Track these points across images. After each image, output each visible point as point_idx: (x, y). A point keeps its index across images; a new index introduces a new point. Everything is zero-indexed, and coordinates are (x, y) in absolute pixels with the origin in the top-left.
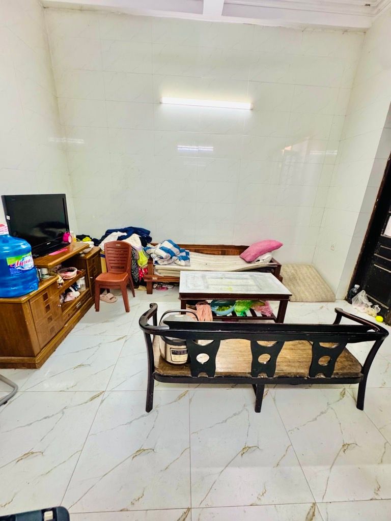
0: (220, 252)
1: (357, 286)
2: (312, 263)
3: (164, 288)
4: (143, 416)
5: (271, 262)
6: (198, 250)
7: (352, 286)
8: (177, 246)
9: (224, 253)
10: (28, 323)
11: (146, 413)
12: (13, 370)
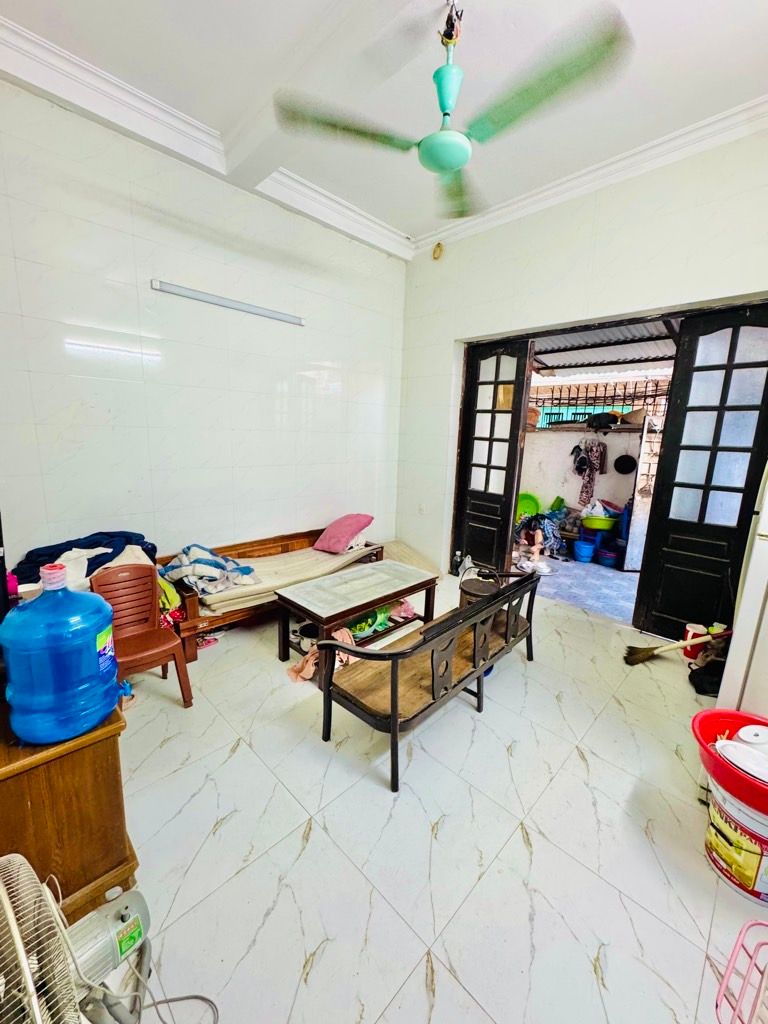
0: (280, 549)
1: (458, 553)
2: (396, 537)
3: (209, 642)
4: (395, 800)
5: (367, 545)
6: (244, 553)
7: (453, 555)
8: (213, 552)
9: (286, 550)
11: (395, 794)
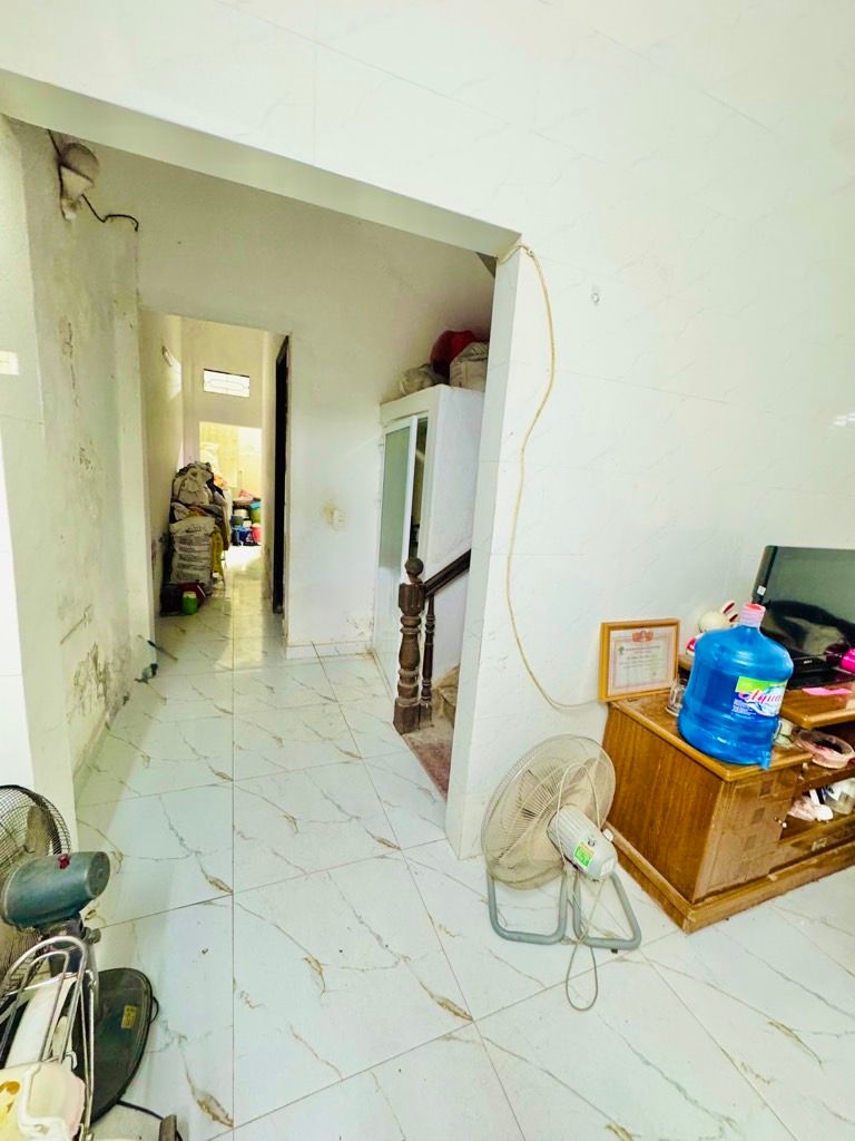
10: (713, 826)
12: (639, 887)
